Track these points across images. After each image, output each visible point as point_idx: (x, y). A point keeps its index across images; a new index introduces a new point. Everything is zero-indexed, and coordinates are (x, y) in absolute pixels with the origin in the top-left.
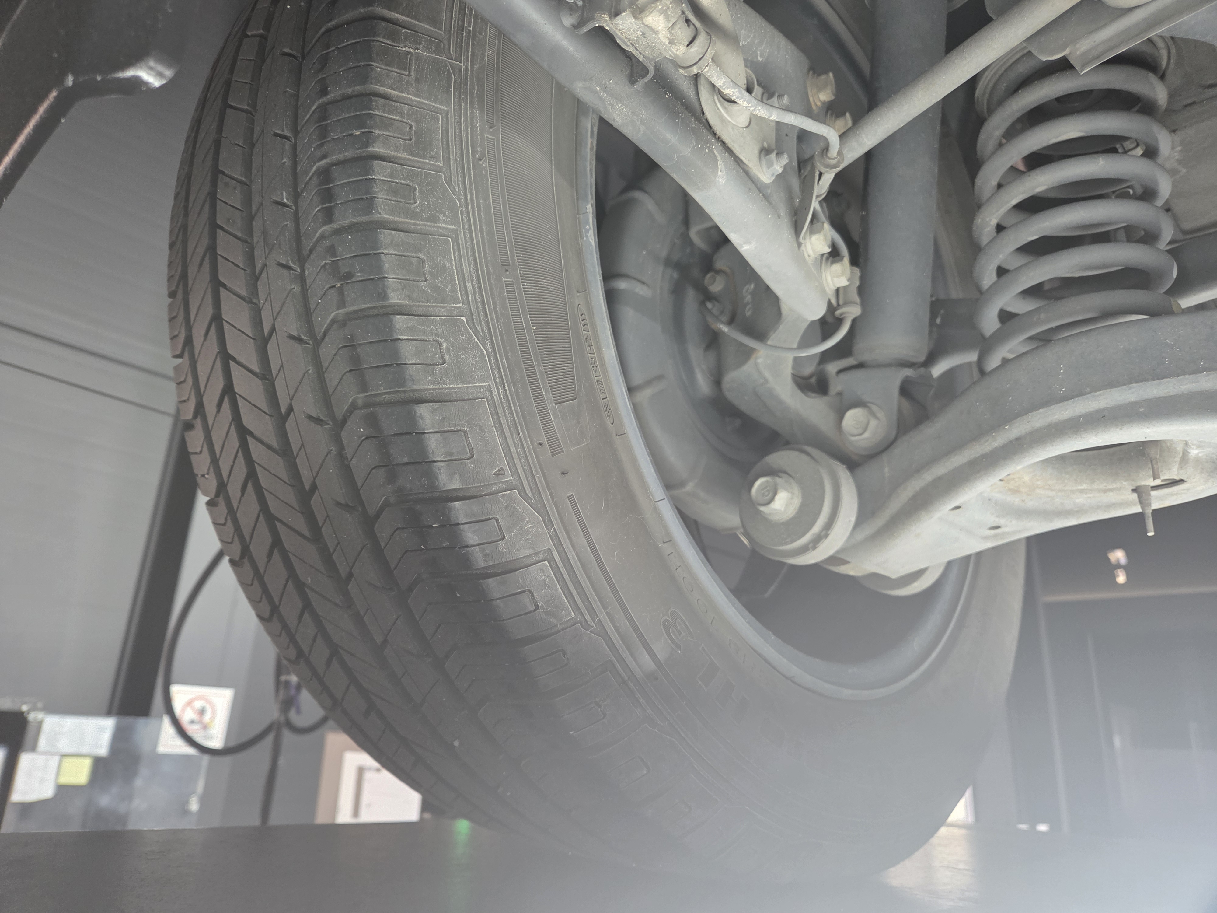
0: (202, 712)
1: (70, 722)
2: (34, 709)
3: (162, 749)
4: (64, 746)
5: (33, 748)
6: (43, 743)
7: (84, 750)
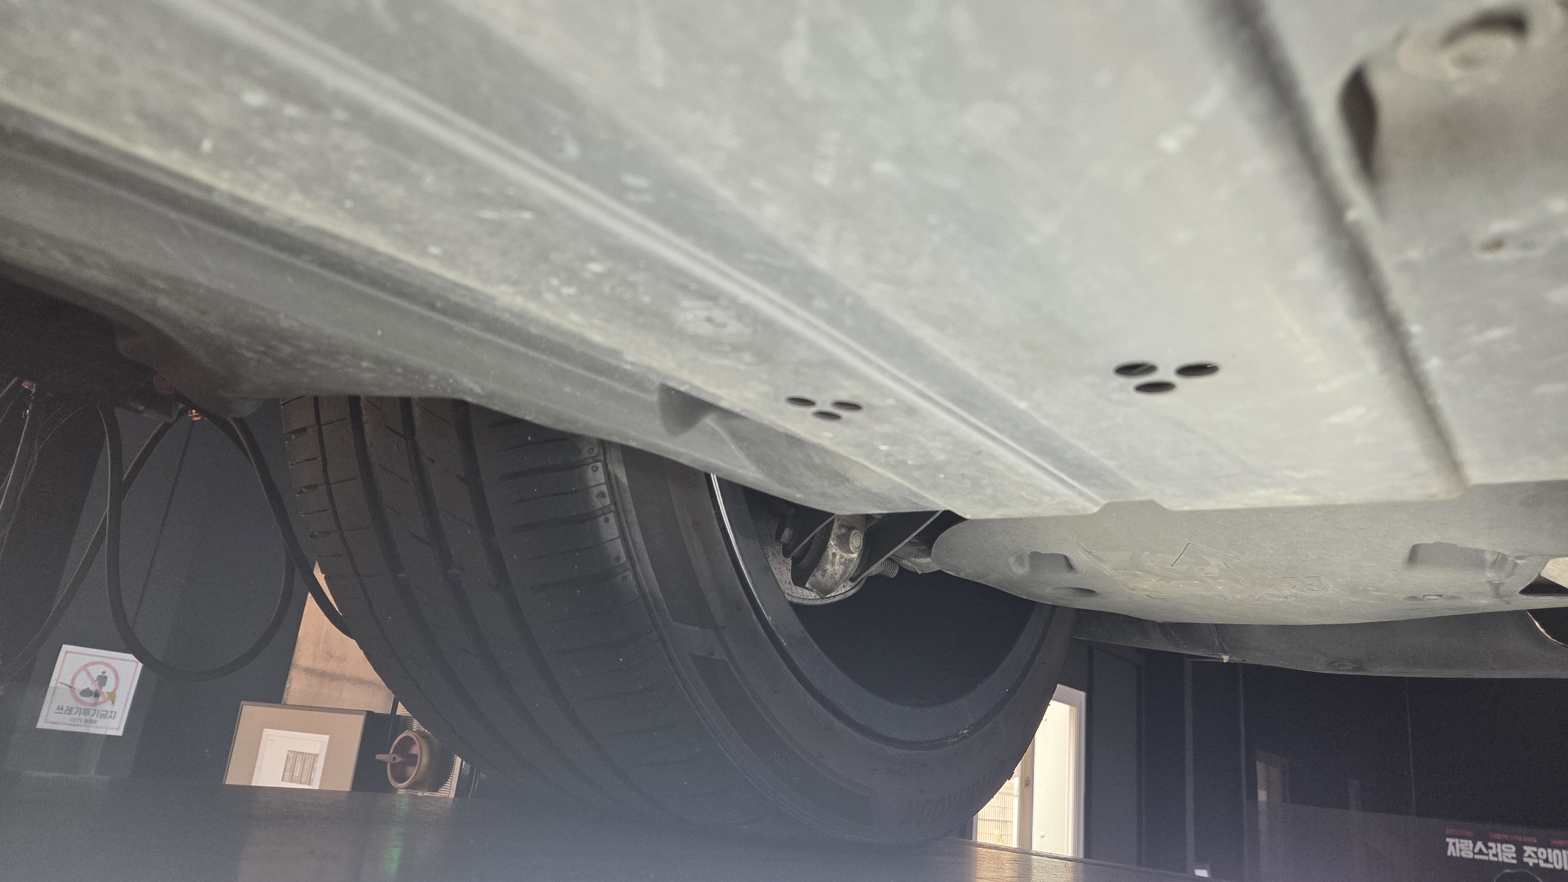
0: (102, 680)
3: (41, 724)
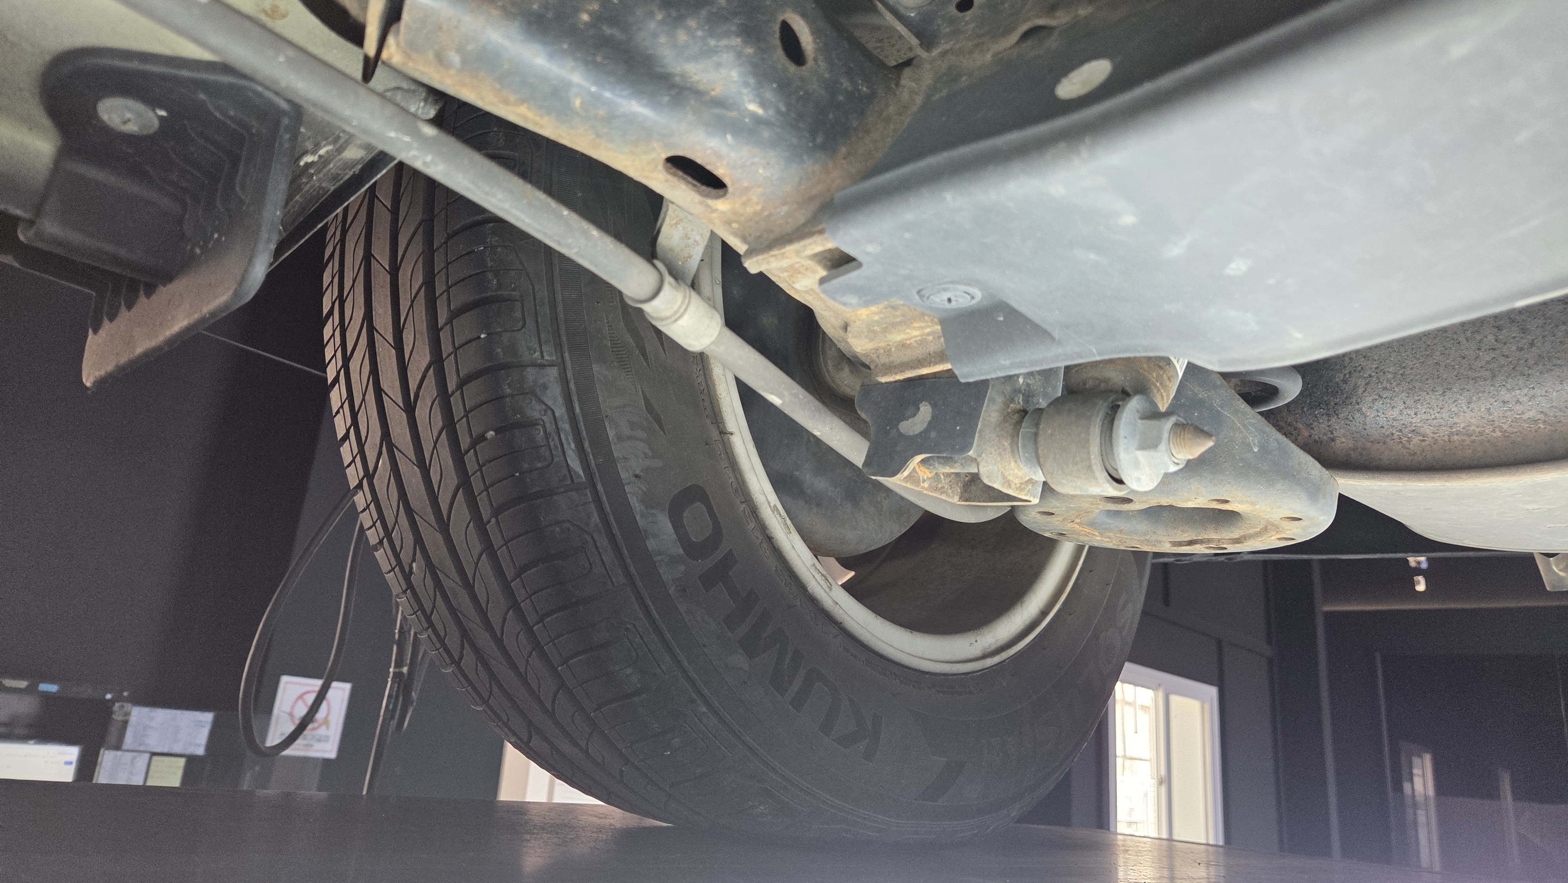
1: (162, 716)
2: (118, 698)
4: (154, 743)
5: (118, 747)
6: (129, 739)
7: (177, 749)
